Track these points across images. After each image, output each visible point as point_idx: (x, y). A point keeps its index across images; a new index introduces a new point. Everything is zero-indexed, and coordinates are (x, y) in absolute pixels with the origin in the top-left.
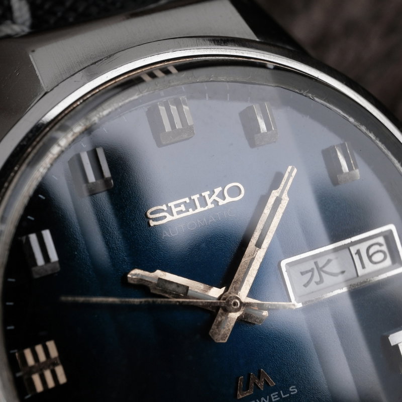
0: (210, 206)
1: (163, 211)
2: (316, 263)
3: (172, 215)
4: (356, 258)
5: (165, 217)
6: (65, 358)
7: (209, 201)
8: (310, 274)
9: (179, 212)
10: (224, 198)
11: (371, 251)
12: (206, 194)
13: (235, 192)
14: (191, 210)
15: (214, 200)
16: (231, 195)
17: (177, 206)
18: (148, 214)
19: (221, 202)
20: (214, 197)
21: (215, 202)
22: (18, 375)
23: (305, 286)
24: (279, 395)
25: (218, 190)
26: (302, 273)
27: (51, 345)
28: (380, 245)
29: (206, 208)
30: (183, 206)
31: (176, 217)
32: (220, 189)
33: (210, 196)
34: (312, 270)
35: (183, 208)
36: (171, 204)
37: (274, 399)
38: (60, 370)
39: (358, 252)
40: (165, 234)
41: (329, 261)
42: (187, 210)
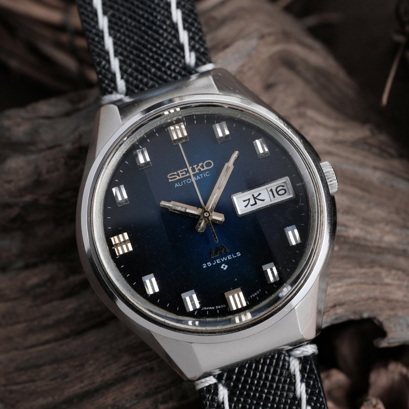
0: (197, 171)
1: (175, 175)
2: (253, 195)
3: (179, 176)
4: (270, 193)
5: (176, 177)
6: (132, 240)
7: (196, 169)
8: (248, 201)
9: (182, 175)
10: (203, 168)
11: (278, 190)
12: (195, 166)
13: (208, 164)
15: (199, 169)
16: (207, 166)
17: (181, 172)
18: (168, 176)
19: (202, 170)
20: (199, 167)
21: (199, 170)
22: (113, 248)
23: (246, 207)
24: (232, 256)
25: (200, 164)
26: (244, 201)
27: (126, 234)
28: (283, 186)
29: (195, 173)
31: (181, 177)
32: (202, 163)
33: (197, 167)
34: (249, 199)
35: (184, 173)
36: (179, 172)
37: (229, 258)
38: (129, 245)
39: (271, 190)
40: (176, 185)
41: (260, 194)
42: (186, 174)
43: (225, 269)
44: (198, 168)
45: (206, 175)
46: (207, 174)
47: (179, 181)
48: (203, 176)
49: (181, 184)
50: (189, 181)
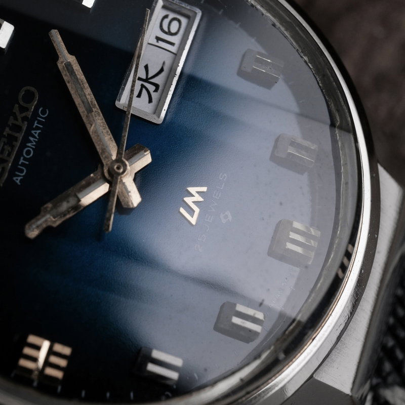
0: (24, 125)
2: (140, 79)
4: (161, 44)
7: (19, 123)
8: (144, 91)
10: (27, 109)
11: (165, 28)
13: (29, 97)
14: (14, 143)
15: (22, 118)
16: (29, 102)
19: (29, 114)
20: (19, 116)
21: (25, 119)
22: (35, 384)
23: (150, 101)
24: (218, 191)
25: (16, 109)
26: (139, 96)
27: (32, 339)
28: (166, 17)
29: (23, 130)
30: (6, 147)
32: (17, 106)
34: (143, 86)
37: (218, 196)
39: (158, 39)
40: (18, 180)
41: (146, 67)
42: (13, 147)
43: (230, 218)
44: (19, 118)
45: (42, 117)
46: (43, 112)
47: (15, 168)
48: (39, 122)
49: (22, 171)
50: (28, 153)
